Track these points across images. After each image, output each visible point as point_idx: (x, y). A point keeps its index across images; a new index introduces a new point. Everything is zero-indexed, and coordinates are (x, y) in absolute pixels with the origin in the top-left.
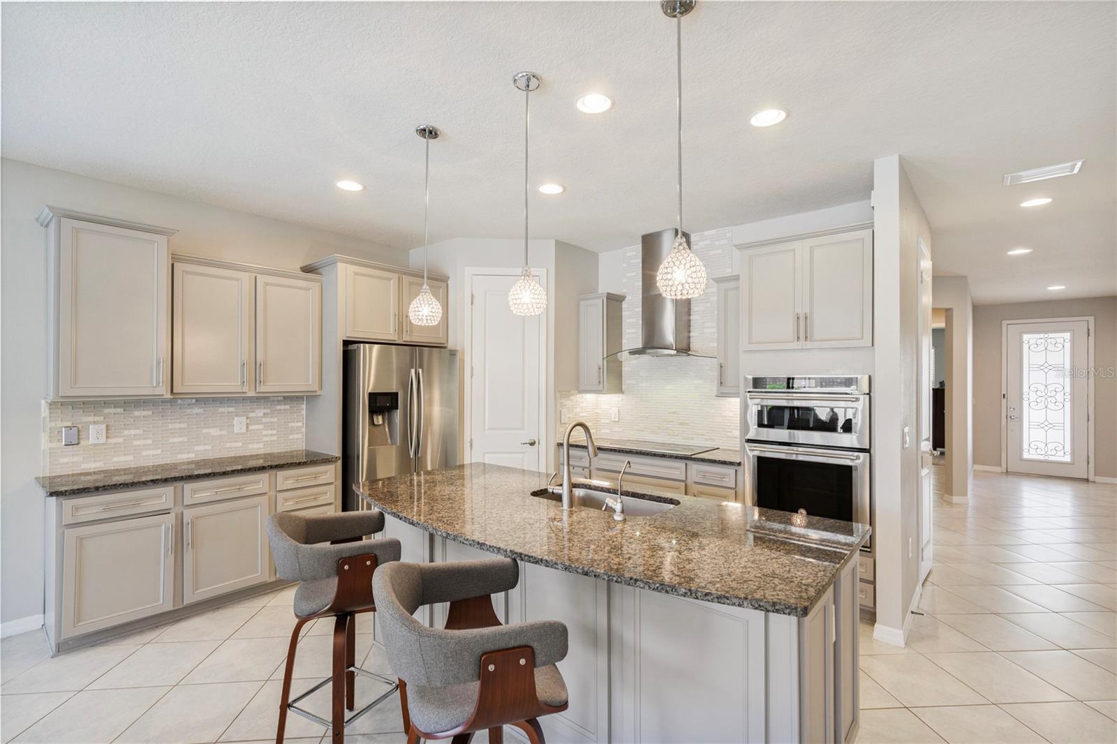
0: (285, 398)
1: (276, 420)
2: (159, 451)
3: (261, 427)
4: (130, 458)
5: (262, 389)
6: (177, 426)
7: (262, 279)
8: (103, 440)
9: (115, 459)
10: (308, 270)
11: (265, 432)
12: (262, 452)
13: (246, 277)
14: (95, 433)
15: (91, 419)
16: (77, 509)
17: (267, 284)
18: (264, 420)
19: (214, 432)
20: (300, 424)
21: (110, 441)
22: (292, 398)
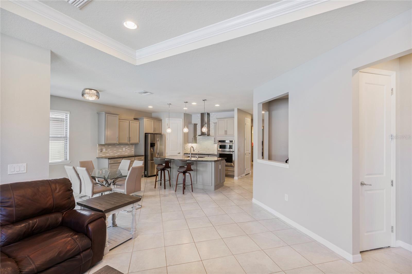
0: (131, 144)
1: (129, 148)
2: (112, 154)
3: (127, 150)
4: (109, 155)
5: (130, 142)
6: (115, 149)
7: (130, 122)
8: (105, 151)
9: (107, 155)
10: (135, 119)
11: (128, 151)
12: (127, 154)
13: (128, 121)
14: (104, 150)
15: (103, 147)
16: (111, 161)
17: (131, 123)
18: (128, 148)
19: (120, 150)
20: (133, 149)
21: (106, 151)
22: (132, 144)
